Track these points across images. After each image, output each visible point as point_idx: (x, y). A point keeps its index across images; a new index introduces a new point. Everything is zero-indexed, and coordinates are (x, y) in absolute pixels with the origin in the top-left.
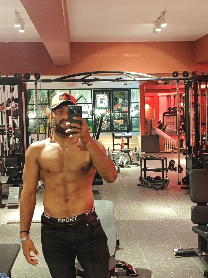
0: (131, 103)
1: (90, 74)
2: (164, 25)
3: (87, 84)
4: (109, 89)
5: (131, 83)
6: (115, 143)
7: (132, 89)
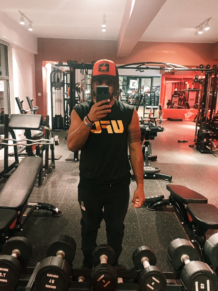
1: (143, 64)
2: (207, 29)
3: (139, 71)
4: (139, 76)
6: (145, 113)
7: (154, 77)
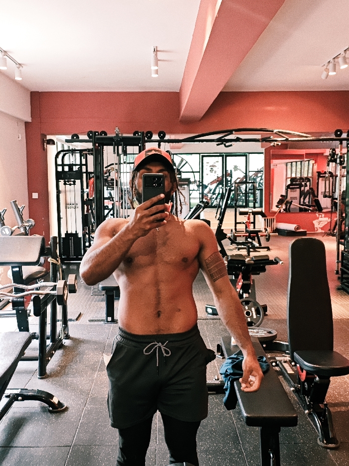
0: (249, 172)
1: (230, 132)
3: (223, 145)
6: (238, 222)
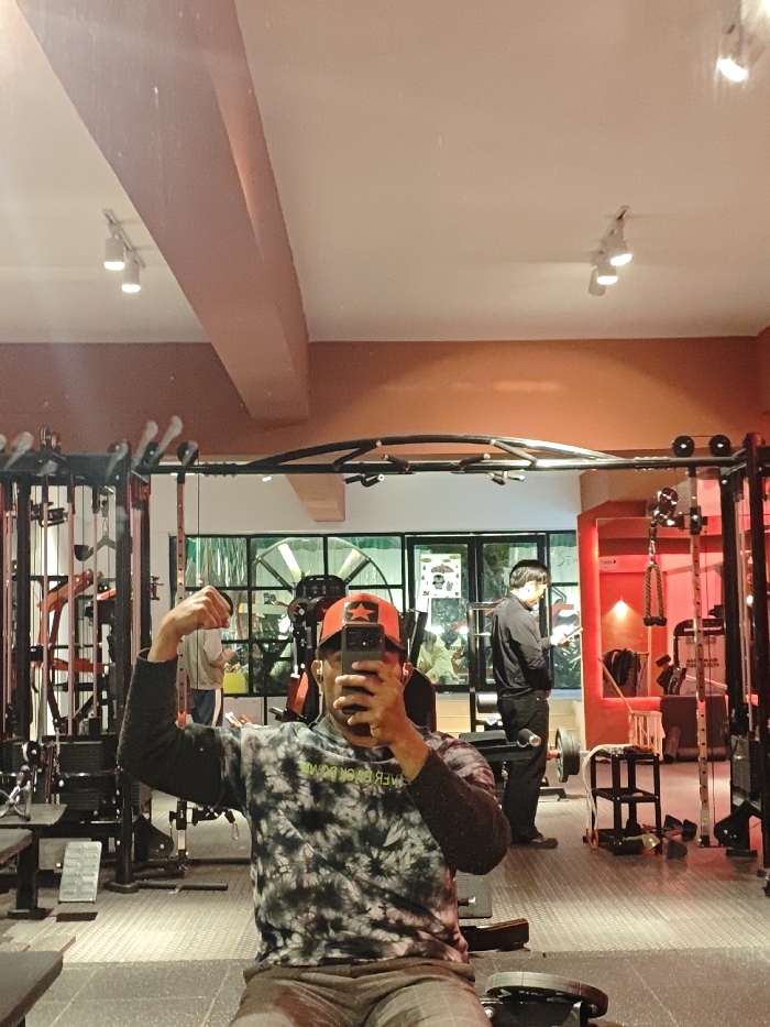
2: (621, 260)
3: (360, 481)
4: (469, 533)
5: (522, 477)
7: (551, 535)
